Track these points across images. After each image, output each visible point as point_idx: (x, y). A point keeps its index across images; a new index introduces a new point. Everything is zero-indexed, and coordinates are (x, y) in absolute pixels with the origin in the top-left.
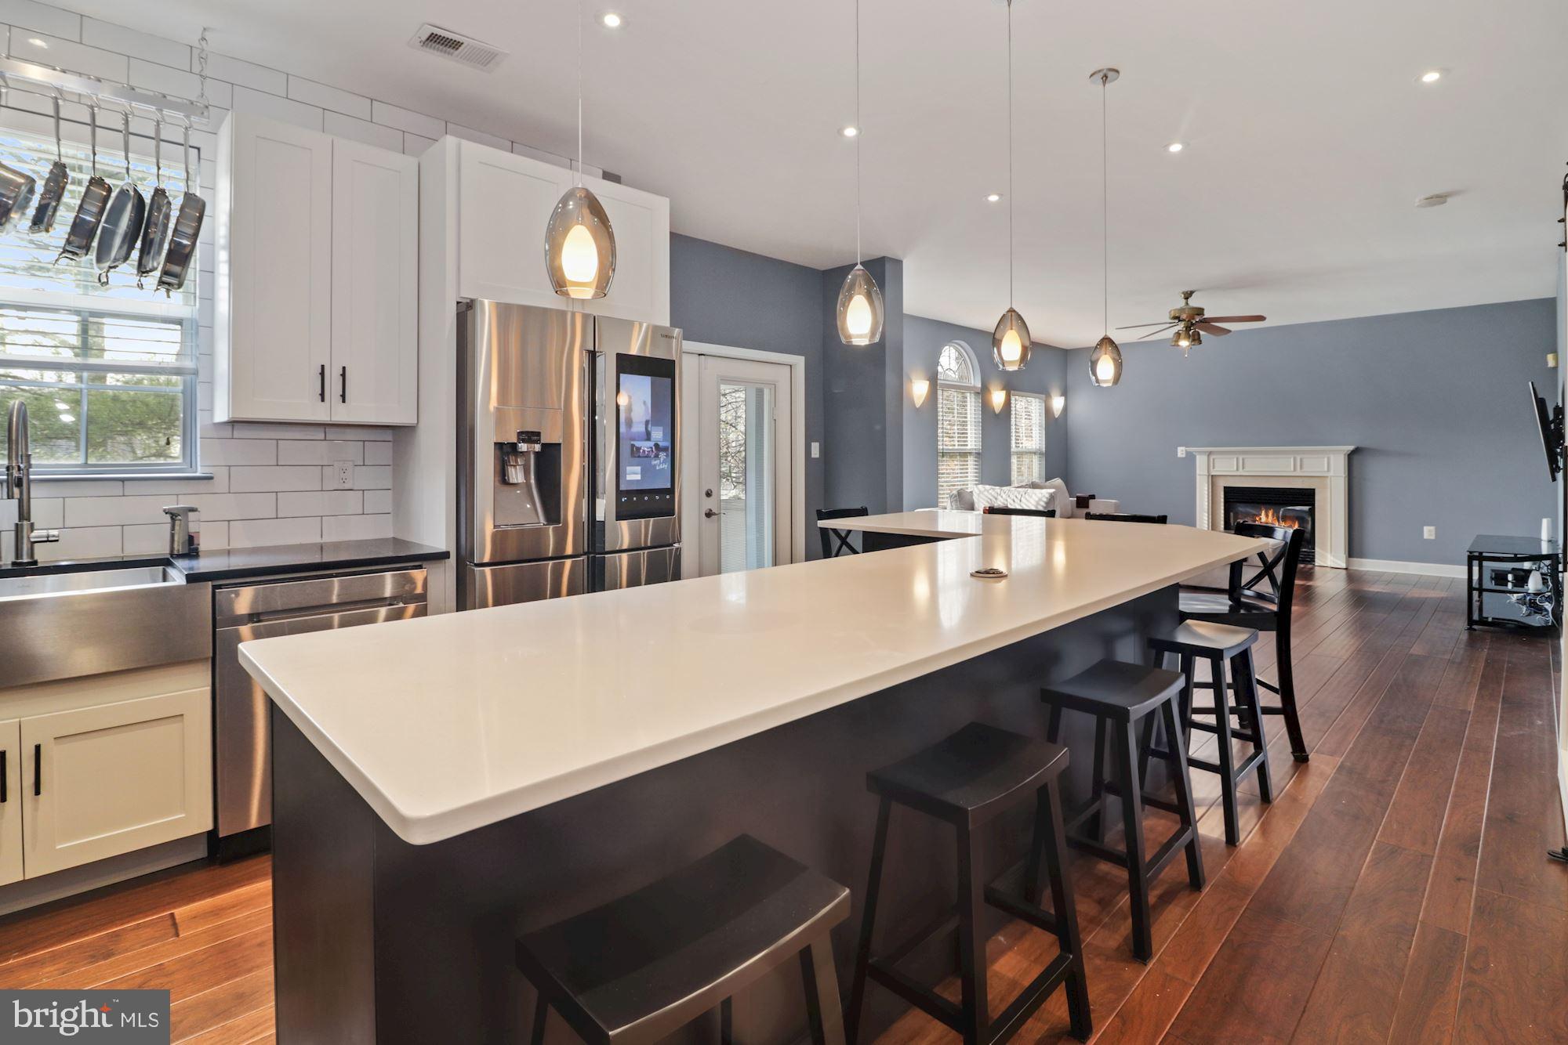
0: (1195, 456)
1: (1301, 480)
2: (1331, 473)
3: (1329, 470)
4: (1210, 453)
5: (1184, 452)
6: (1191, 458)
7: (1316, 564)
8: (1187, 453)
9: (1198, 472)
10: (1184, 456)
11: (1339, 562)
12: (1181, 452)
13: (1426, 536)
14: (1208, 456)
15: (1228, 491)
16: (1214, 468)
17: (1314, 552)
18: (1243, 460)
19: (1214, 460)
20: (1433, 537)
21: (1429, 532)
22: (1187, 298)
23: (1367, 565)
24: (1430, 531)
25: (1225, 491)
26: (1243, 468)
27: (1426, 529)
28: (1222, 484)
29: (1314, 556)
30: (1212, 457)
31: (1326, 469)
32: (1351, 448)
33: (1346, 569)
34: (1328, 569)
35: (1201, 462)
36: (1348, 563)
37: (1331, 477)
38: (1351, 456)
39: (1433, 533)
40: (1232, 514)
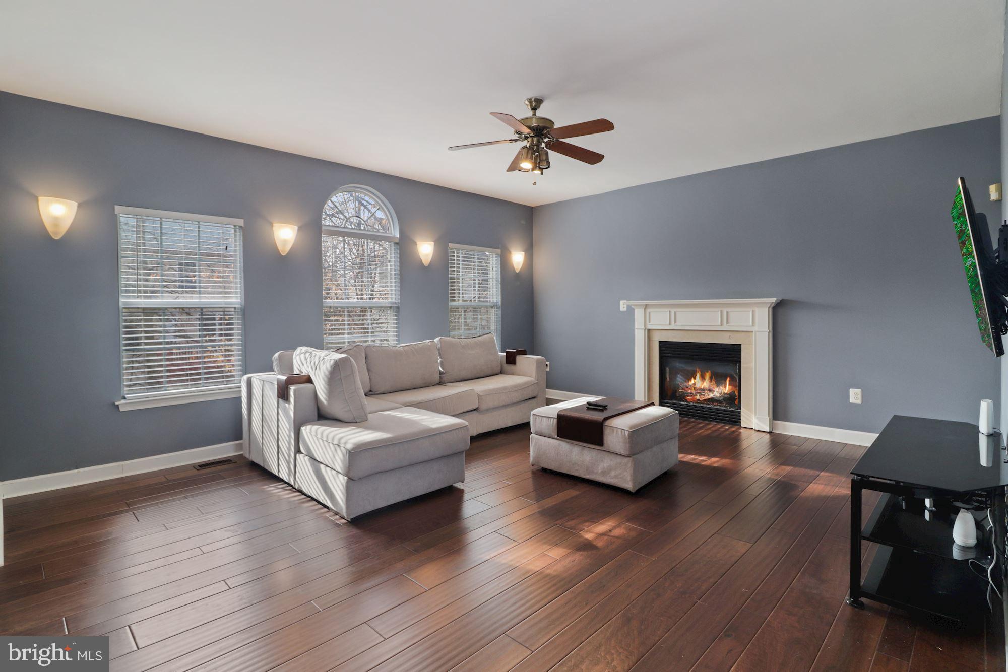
0: (634, 310)
1: (728, 334)
2: (756, 329)
3: (753, 325)
4: (646, 307)
5: (625, 306)
6: (631, 311)
7: (742, 426)
8: (629, 307)
9: (636, 327)
10: (625, 309)
11: (762, 425)
12: (623, 305)
13: (852, 400)
14: (645, 309)
15: (663, 345)
16: (649, 322)
17: (740, 413)
18: (675, 313)
19: (649, 313)
20: (859, 402)
21: (855, 396)
22: (534, 109)
23: (792, 429)
24: (856, 394)
25: (660, 347)
26: (675, 322)
27: (852, 392)
28: (657, 338)
29: (740, 416)
30: (648, 310)
31: (751, 324)
32: (773, 300)
33: (770, 433)
34: (753, 432)
35: (639, 314)
36: (772, 425)
37: (755, 332)
38: (777, 309)
39: (860, 396)
40: (668, 369)
